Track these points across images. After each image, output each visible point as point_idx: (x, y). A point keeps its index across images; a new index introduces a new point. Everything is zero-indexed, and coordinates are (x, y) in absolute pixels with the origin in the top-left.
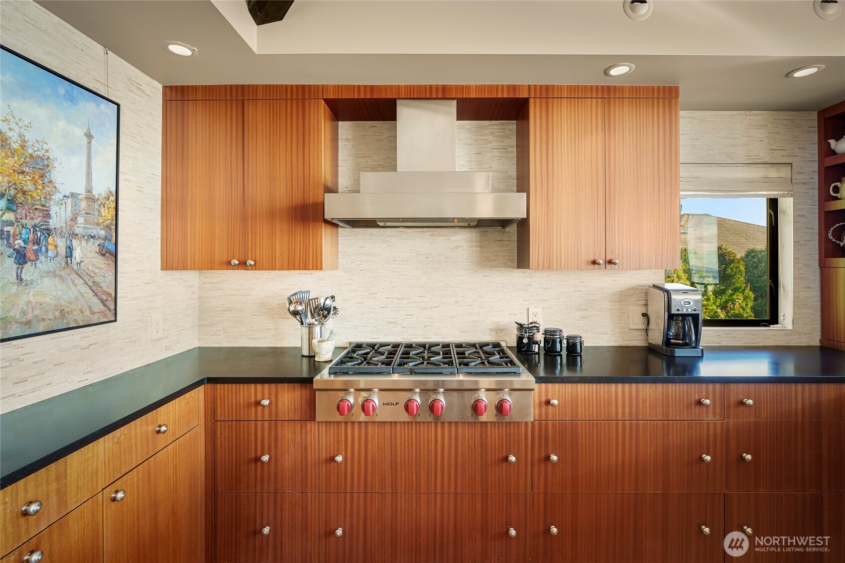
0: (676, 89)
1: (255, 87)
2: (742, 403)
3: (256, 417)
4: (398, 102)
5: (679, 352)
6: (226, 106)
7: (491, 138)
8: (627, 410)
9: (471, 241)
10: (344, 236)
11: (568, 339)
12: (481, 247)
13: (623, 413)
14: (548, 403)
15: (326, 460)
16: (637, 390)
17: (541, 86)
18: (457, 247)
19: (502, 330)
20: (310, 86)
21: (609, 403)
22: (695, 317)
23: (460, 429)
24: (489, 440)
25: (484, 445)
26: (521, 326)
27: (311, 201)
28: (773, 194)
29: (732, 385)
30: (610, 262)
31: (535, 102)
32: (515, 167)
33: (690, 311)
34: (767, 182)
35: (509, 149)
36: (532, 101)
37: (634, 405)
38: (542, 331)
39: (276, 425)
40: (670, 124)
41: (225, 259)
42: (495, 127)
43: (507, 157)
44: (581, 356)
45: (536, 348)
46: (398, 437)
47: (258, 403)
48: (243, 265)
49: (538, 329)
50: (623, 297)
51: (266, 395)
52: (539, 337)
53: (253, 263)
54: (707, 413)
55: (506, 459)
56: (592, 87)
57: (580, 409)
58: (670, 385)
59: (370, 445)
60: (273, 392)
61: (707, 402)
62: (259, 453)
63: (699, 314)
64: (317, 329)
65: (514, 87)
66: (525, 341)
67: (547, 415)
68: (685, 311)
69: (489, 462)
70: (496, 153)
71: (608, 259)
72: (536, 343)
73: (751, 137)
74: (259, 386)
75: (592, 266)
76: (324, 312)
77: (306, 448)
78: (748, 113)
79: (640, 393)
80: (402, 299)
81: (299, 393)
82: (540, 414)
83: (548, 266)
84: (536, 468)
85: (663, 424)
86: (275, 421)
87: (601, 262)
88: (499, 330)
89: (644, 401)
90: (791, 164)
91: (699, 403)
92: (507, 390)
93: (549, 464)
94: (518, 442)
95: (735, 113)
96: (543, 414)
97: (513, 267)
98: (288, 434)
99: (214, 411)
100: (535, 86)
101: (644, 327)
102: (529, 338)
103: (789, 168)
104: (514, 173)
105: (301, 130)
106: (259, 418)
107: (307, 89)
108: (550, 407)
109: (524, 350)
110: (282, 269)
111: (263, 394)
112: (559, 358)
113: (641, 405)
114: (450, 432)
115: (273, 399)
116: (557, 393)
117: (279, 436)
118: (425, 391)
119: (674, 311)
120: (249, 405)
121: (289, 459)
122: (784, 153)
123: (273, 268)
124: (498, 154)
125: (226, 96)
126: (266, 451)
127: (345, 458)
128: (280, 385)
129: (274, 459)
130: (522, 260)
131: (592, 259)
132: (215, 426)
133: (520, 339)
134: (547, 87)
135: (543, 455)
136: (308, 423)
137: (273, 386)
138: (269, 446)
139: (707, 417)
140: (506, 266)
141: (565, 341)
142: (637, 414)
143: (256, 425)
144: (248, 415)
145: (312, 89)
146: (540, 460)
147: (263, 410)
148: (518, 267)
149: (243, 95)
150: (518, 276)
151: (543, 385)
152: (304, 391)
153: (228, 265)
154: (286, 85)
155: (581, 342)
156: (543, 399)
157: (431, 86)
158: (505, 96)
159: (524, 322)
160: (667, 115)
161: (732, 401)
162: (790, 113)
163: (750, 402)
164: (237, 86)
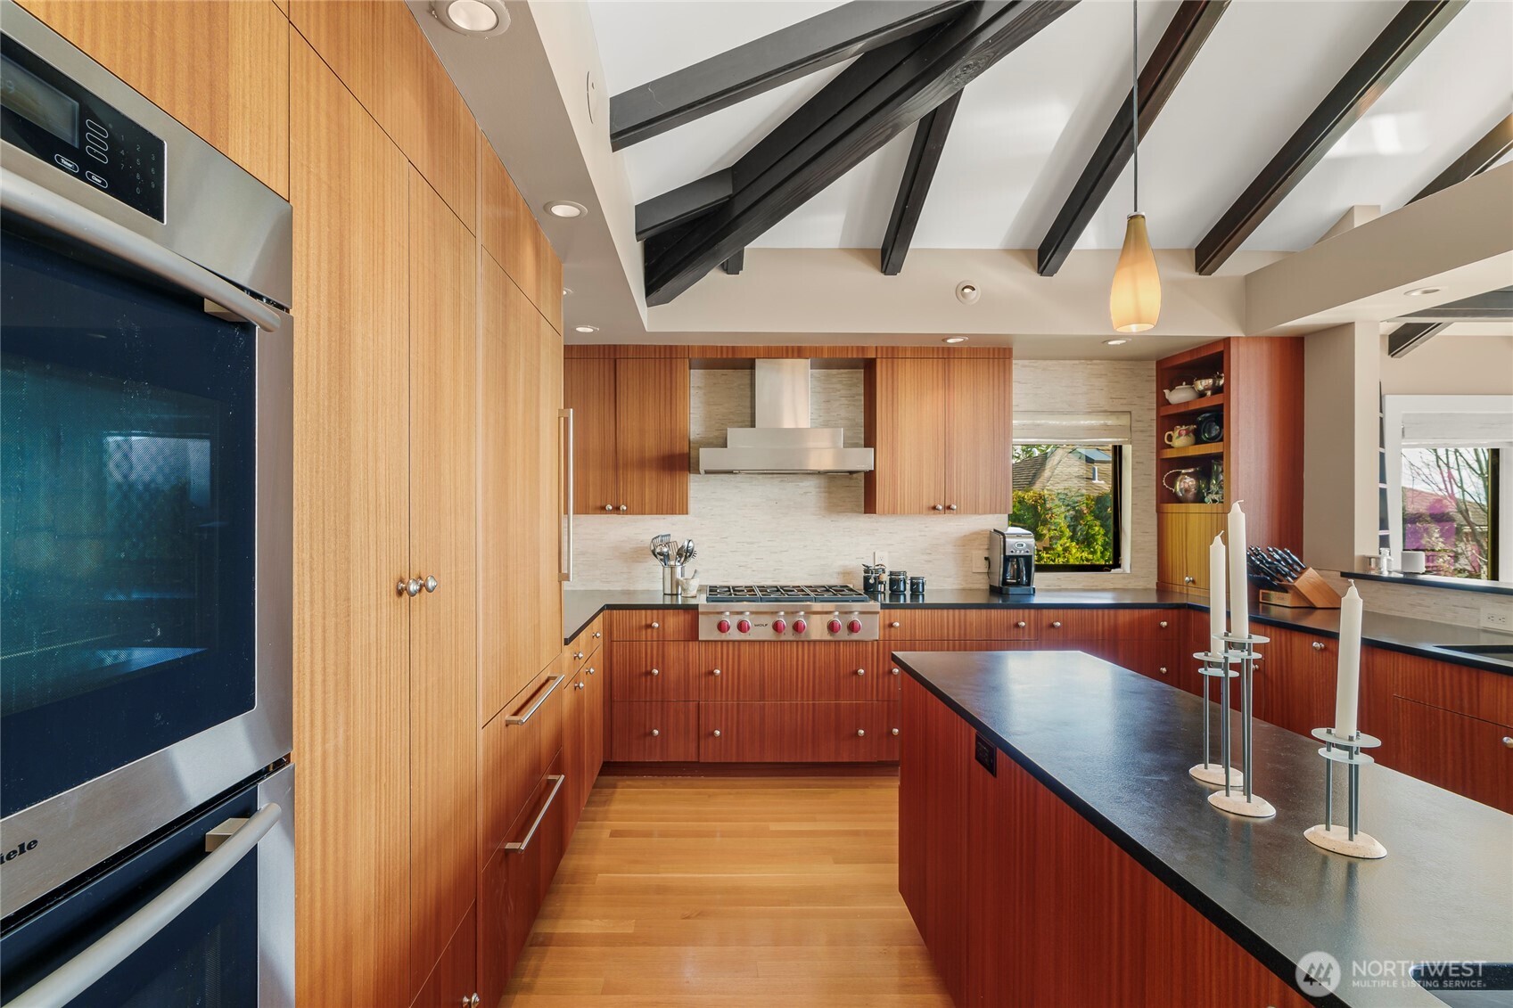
0: (1010, 350)
1: (627, 347)
2: (1052, 626)
3: (646, 638)
4: (757, 360)
5: (1012, 590)
6: (599, 364)
7: (839, 386)
8: (957, 632)
9: (819, 487)
10: (696, 482)
11: (912, 579)
12: (830, 493)
13: (954, 634)
14: (891, 625)
15: (705, 673)
16: (965, 615)
17: (887, 348)
18: (806, 493)
19: (849, 573)
20: (676, 346)
21: (942, 627)
22: (1028, 559)
23: (817, 648)
24: (841, 658)
25: (837, 660)
26: (867, 570)
27: (677, 452)
28: (1116, 441)
29: (1044, 611)
30: (949, 508)
31: (882, 362)
32: (863, 414)
33: (1022, 553)
34: (1108, 430)
35: (857, 397)
36: (878, 361)
37: (963, 628)
38: (887, 573)
39: (663, 644)
40: (1004, 382)
41: (598, 504)
42: (844, 375)
43: (854, 405)
44: (923, 595)
45: (881, 588)
46: (766, 655)
47: (649, 626)
48: (617, 509)
49: (884, 571)
50: (967, 541)
51: (655, 619)
52: (885, 578)
53: (625, 508)
54: (1023, 633)
55: (856, 673)
56: (933, 348)
57: (917, 631)
58: (993, 611)
59: (742, 664)
60: (661, 617)
61: (1023, 624)
62: (649, 669)
63: (1031, 556)
64: (679, 569)
65: (863, 348)
66: (872, 581)
67: (890, 636)
68: (1018, 553)
69: (842, 674)
70: (844, 401)
71: (947, 505)
72: (881, 583)
73: (1092, 385)
74: (649, 612)
75: (933, 512)
76: (686, 554)
77: (688, 664)
78: (1089, 362)
79: (968, 618)
80: (752, 543)
81: (683, 617)
82: (884, 635)
83: (893, 512)
84: (880, 680)
85: (987, 644)
86: (663, 641)
87: (941, 507)
88: (846, 573)
89: (971, 624)
90: (1130, 412)
91: (1017, 626)
92: (856, 613)
93: (892, 677)
94: (866, 658)
95: (1077, 362)
96: (887, 636)
97: (860, 513)
98: (673, 651)
99: (611, 633)
100: (882, 347)
101: (986, 570)
102: (875, 579)
103: (1129, 416)
104: (862, 421)
105: (668, 386)
106: (649, 639)
107: (674, 349)
108: (893, 629)
109: (870, 589)
110: (651, 513)
111: (652, 619)
112: (902, 597)
113: (968, 627)
114: (809, 650)
115: (661, 624)
116: (899, 618)
117: (666, 654)
118: (788, 613)
119: (1008, 553)
120: (640, 628)
121: (673, 674)
122: (1125, 401)
123: (643, 513)
124: (846, 402)
125: (599, 355)
126: (654, 666)
127: (722, 672)
128: (666, 611)
129: (663, 672)
130: (870, 506)
131: (932, 505)
132: (611, 646)
133: (866, 579)
134: (893, 348)
135: (887, 669)
136: (691, 643)
137: (661, 611)
138: (658, 663)
139: (1023, 636)
140: (853, 511)
141: (909, 582)
142: (965, 634)
143: (646, 645)
144: (640, 637)
145: (679, 350)
146: (884, 673)
147: (652, 632)
148: (865, 513)
149: (615, 354)
150: (865, 521)
151: (887, 611)
152: (687, 616)
153: (602, 509)
154: (655, 346)
155: (923, 584)
156: (887, 622)
157: (787, 347)
158: (855, 356)
159: (871, 564)
160: (1001, 374)
161: (1044, 624)
162: (1130, 362)
163: (1058, 624)
164: (609, 346)
